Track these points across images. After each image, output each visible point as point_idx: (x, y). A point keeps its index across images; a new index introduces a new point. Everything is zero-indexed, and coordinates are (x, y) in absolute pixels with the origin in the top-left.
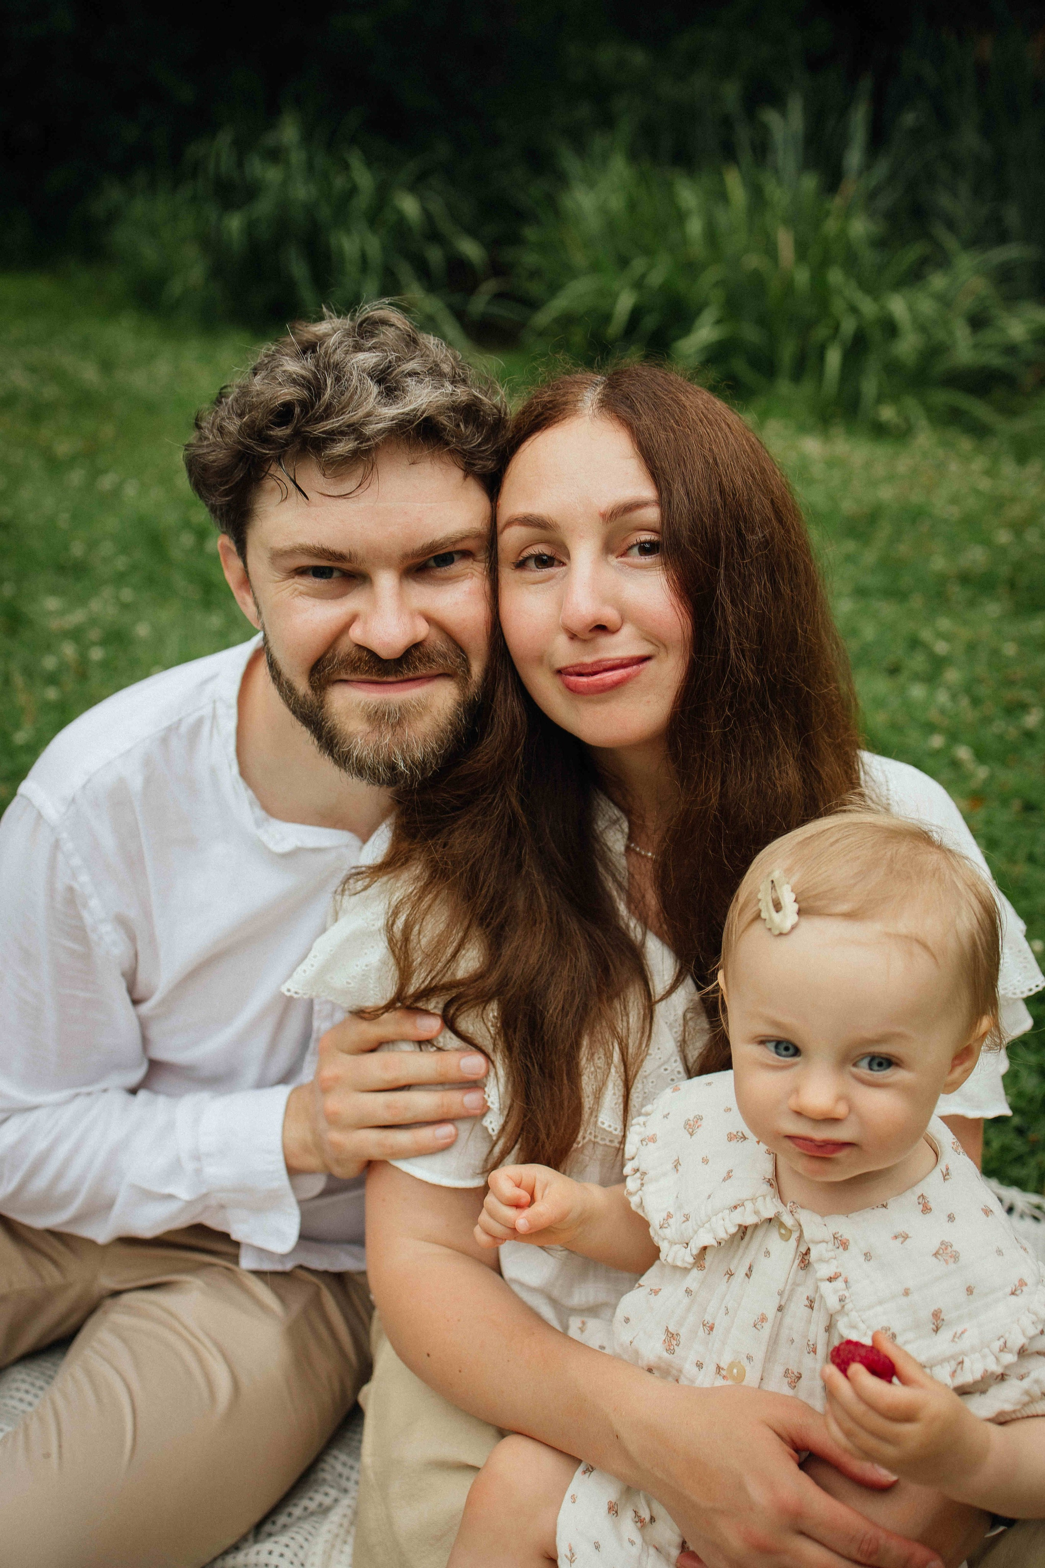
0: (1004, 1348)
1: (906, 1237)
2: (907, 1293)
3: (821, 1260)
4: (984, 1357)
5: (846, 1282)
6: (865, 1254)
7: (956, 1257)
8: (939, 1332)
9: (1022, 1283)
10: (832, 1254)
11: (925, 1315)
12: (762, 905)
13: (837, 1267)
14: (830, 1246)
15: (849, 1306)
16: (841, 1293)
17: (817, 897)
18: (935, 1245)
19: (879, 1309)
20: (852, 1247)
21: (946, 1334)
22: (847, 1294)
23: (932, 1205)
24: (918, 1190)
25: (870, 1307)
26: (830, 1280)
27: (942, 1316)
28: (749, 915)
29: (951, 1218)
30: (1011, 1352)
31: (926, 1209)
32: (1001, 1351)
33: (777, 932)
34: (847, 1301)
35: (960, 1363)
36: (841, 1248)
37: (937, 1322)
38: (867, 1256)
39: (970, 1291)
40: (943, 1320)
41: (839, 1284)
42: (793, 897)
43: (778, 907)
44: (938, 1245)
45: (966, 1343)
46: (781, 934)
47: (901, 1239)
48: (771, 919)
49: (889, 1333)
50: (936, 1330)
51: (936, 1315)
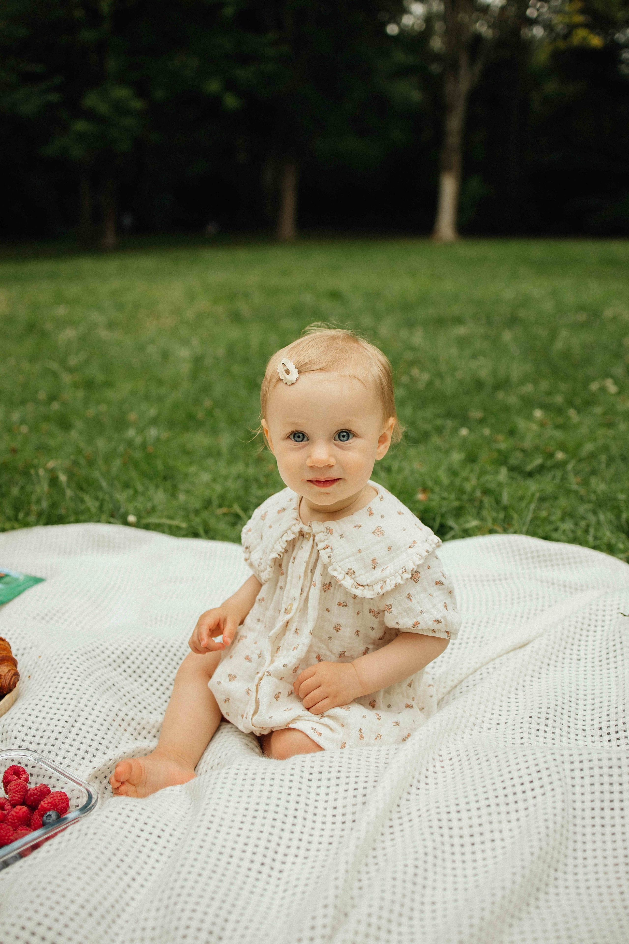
0: (405, 572)
1: (360, 526)
2: (359, 552)
3: (320, 540)
4: (396, 578)
5: (332, 549)
6: (341, 535)
7: (383, 533)
9: (415, 542)
10: (325, 537)
11: (369, 561)
12: (280, 374)
13: (328, 543)
14: (325, 533)
15: (333, 560)
16: (329, 554)
17: (306, 364)
18: (373, 528)
19: (346, 560)
20: (334, 533)
21: (378, 570)
22: (332, 555)
23: (374, 511)
24: (368, 506)
25: (343, 560)
26: (324, 549)
27: (376, 561)
28: (274, 381)
29: (382, 517)
30: (408, 573)
31: (371, 514)
32: (403, 573)
33: (289, 384)
34: (332, 558)
35: (384, 582)
36: (329, 534)
37: (374, 564)
38: (342, 536)
39: (389, 549)
40: (377, 563)
41: (328, 550)
42: (294, 366)
43: (288, 372)
44: (375, 528)
45: (387, 572)
46: (292, 384)
47: (357, 528)
48: (286, 378)
49: (352, 571)
50: (374, 568)
51: (374, 561)
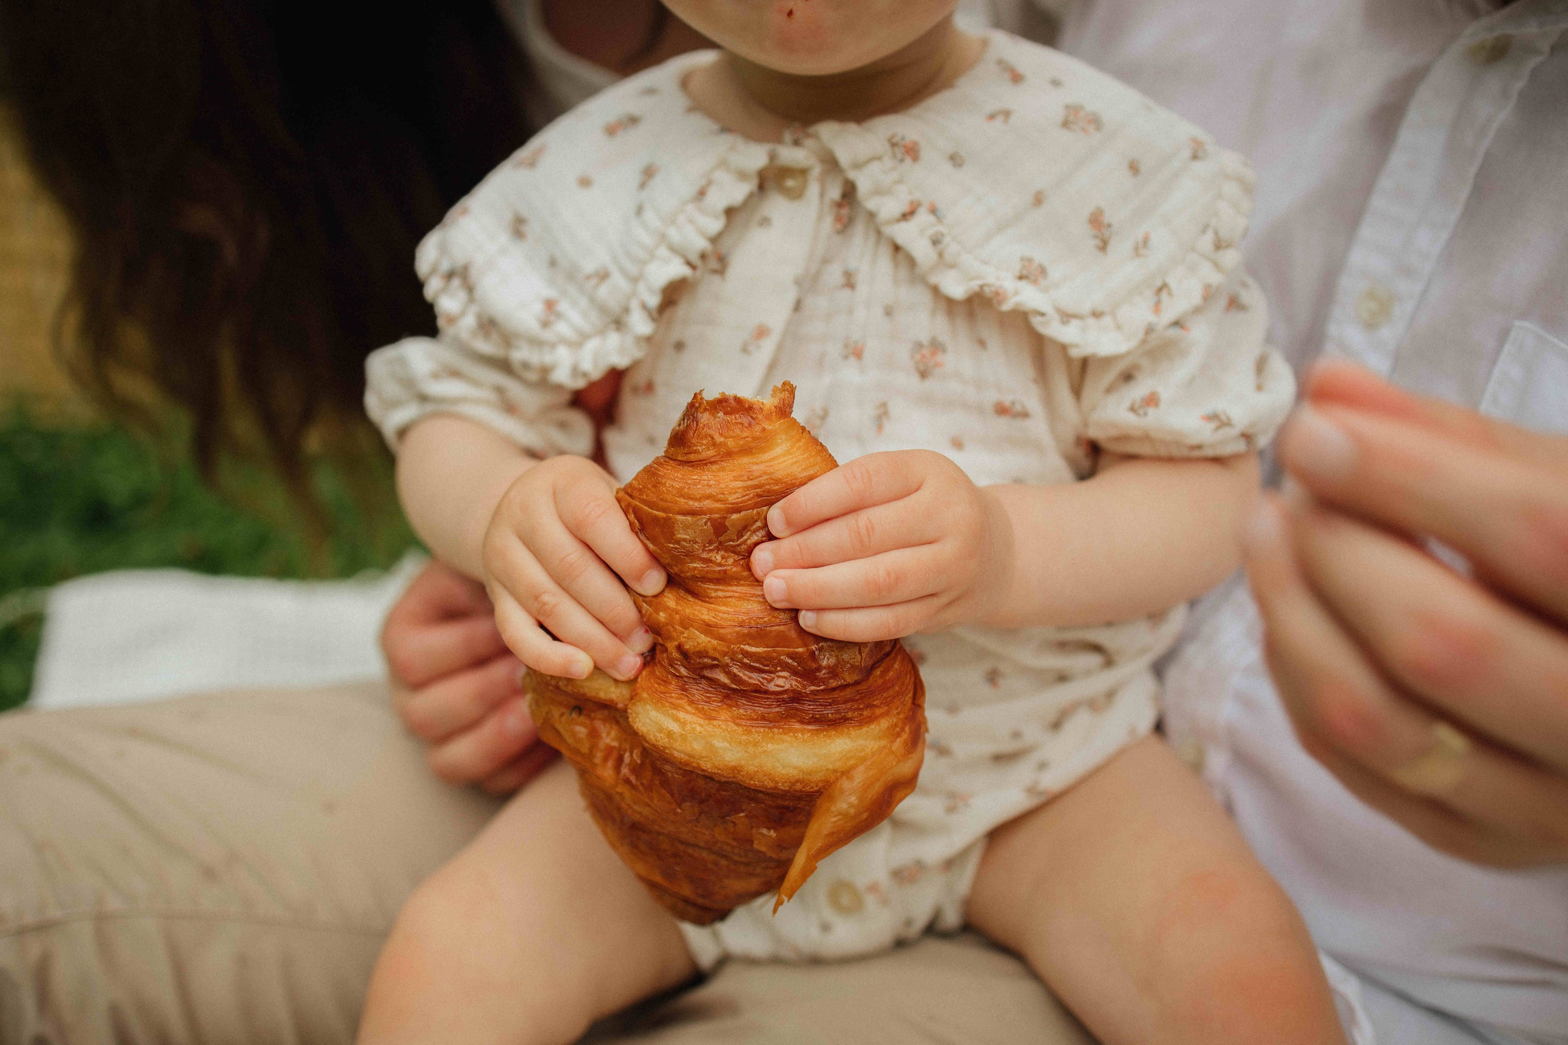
0: (1218, 244)
1: (1007, 114)
2: (1038, 200)
3: (879, 191)
4: (1194, 268)
5: (933, 211)
6: (951, 158)
7: (1095, 123)
8: (1110, 248)
9: (1199, 141)
10: (894, 176)
11: (1078, 226)
13: (911, 193)
14: (888, 162)
15: (951, 248)
16: (931, 231)
18: (1056, 115)
19: (1003, 238)
20: (925, 153)
21: (1121, 247)
22: (941, 228)
23: (1020, 70)
24: (991, 58)
25: (988, 239)
26: (906, 216)
27: (1107, 219)
31: (1017, 77)
32: (1215, 249)
34: (947, 240)
35: (1160, 290)
36: (908, 160)
37: (1101, 232)
38: (956, 160)
39: (1134, 168)
40: (1109, 226)
41: (923, 217)
44: (1061, 113)
45: (1157, 253)
47: (1001, 118)
49: (1035, 265)
50: (1104, 246)
51: (1096, 221)
